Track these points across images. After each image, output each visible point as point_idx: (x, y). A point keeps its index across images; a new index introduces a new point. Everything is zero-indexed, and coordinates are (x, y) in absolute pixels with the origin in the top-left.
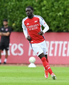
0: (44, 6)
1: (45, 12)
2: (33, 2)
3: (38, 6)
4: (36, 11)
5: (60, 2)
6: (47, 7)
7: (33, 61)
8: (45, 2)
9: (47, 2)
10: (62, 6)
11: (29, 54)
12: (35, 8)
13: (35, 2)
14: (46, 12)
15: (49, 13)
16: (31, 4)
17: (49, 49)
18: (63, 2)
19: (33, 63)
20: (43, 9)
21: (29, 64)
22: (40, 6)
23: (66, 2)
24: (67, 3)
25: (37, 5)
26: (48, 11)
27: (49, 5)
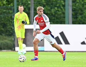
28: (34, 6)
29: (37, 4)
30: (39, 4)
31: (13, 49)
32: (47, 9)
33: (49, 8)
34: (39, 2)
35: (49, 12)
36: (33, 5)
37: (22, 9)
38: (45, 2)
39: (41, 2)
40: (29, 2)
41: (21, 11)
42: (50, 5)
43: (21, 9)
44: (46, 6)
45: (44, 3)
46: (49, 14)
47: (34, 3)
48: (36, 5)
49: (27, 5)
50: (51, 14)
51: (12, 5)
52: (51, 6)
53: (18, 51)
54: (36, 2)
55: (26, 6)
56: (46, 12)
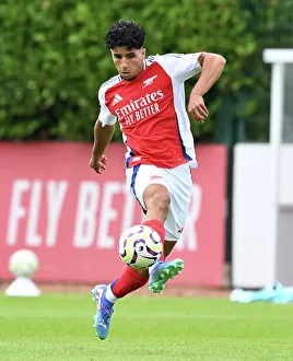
0: (79, 26)
1: (81, 54)
2: (31, 9)
3: (52, 28)
4: (43, 51)
5: (146, 12)
6: (90, 33)
7: (25, 268)
8: (82, 10)
9: (93, 9)
10: (158, 27)
11: (12, 238)
12: (39, 37)
13: (38, 10)
14: (87, 56)
15: (101, 57)
16: (23, 18)
17: (98, 214)
18: (161, 10)
19: (25, 275)
20: (73, 39)
21: (10, 280)
22: (59, 26)
23: (172, 13)
24: (178, 16)
25: (49, 23)
26: (94, 51)
27: (99, 25)
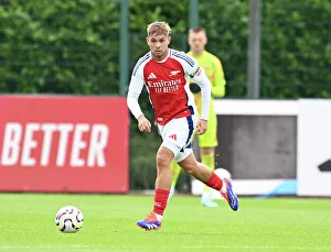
28: (263, 33)
29: (272, 25)
30: (281, 25)
31: (185, 187)
32: (307, 43)
33: (317, 41)
34: (282, 20)
35: (316, 56)
36: (258, 28)
37: (200, 40)
38: (302, 20)
39: (288, 19)
40: (245, 19)
41: (197, 46)
42: (320, 30)
43: (198, 42)
44: (307, 35)
45: (298, 21)
46: (317, 61)
47: (263, 24)
48: (268, 29)
49: (235, 27)
50: (321, 64)
51: (183, 29)
52: (325, 32)
53: (200, 196)
54: (268, 20)
55: (234, 32)
56: (306, 55)
